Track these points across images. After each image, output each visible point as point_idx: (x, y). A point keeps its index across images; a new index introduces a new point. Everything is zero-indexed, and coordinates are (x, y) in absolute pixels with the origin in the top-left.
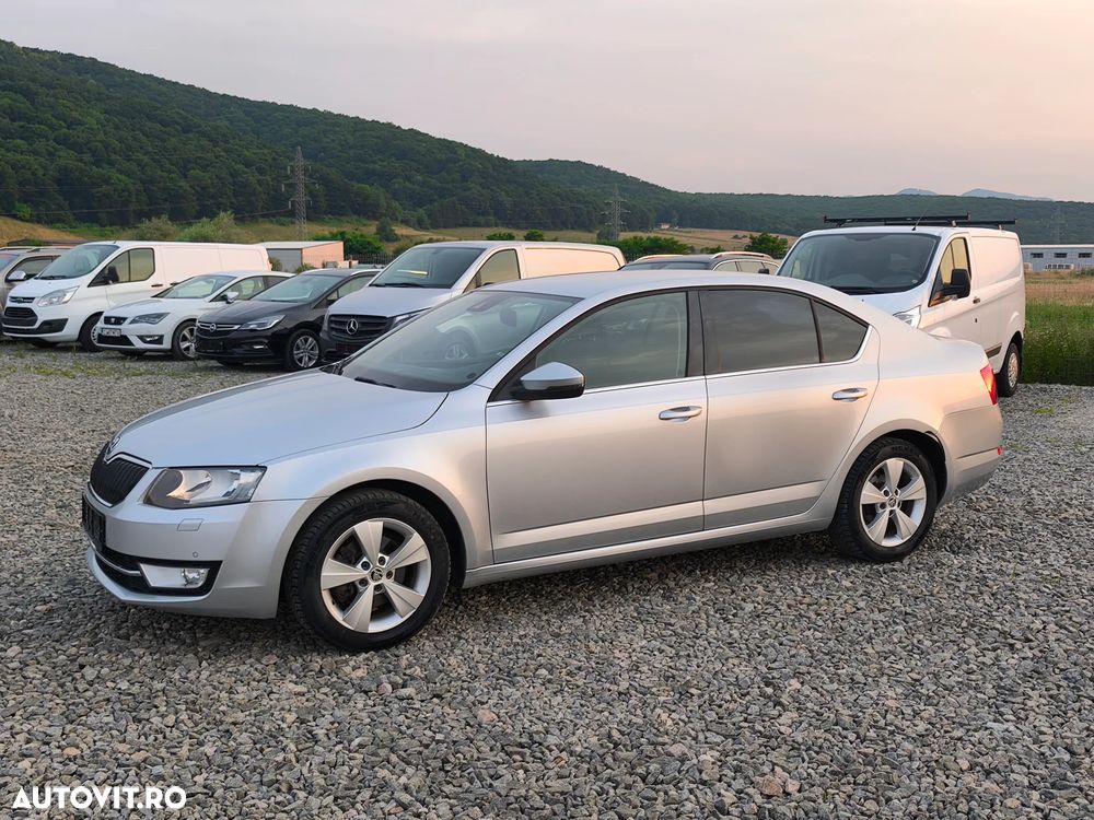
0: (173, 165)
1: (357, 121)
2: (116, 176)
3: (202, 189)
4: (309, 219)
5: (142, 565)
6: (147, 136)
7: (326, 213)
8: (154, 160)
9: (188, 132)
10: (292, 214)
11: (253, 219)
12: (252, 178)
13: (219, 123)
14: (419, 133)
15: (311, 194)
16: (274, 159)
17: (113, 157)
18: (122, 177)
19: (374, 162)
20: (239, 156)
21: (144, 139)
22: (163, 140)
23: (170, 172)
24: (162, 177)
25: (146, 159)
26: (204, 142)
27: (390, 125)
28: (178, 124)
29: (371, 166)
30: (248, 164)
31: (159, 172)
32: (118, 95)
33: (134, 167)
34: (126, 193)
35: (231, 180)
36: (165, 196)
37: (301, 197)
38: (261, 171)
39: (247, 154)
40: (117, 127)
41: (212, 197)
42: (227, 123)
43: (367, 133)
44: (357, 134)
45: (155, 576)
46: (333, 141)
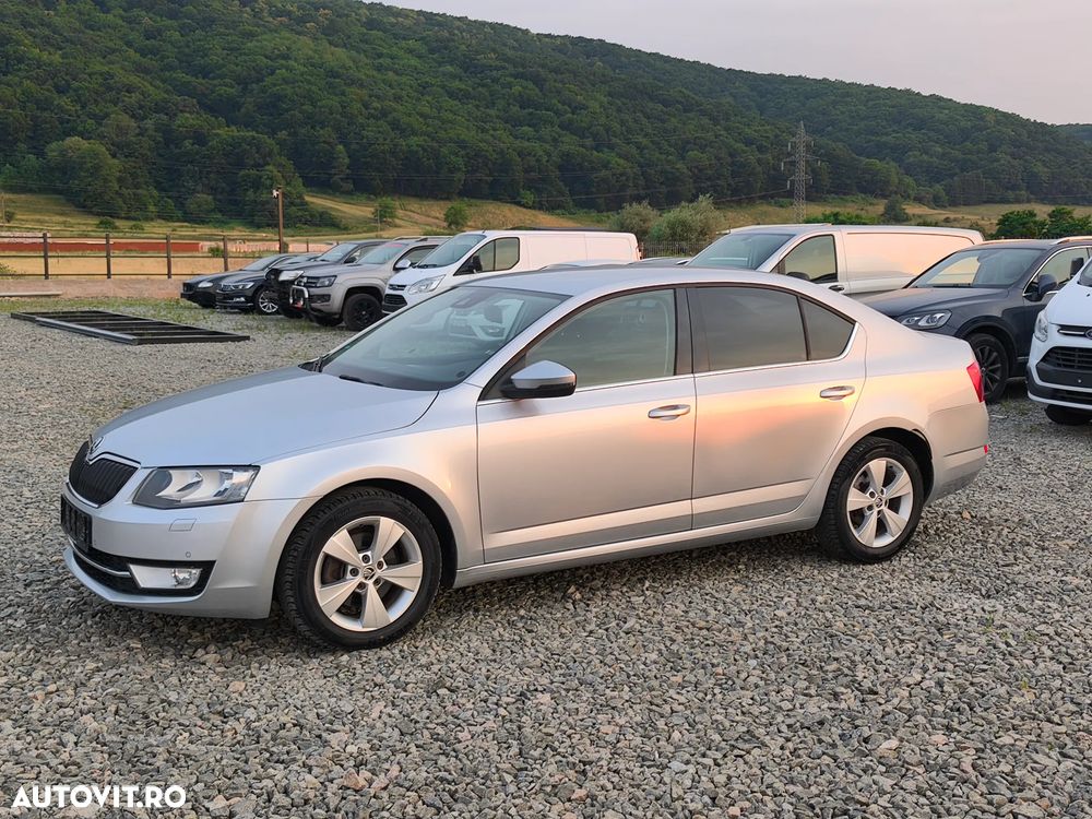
0: (670, 146)
1: (872, 90)
2: (615, 160)
3: (700, 171)
4: (810, 199)
6: (649, 118)
7: (829, 192)
8: (652, 142)
9: (690, 111)
10: (790, 194)
11: (751, 201)
12: (752, 157)
13: (724, 101)
14: (940, 99)
15: (815, 172)
16: (776, 136)
17: (614, 140)
18: (622, 161)
19: (887, 134)
20: (740, 134)
21: (644, 121)
22: (663, 121)
23: (668, 154)
24: (658, 159)
25: (645, 141)
26: (705, 121)
27: (908, 92)
28: (680, 103)
29: (884, 139)
30: (748, 142)
31: (657, 155)
32: (623, 76)
33: (634, 151)
34: (624, 178)
35: (729, 160)
36: (662, 180)
37: (801, 176)
38: (761, 149)
39: (749, 131)
40: (619, 110)
41: (709, 179)
42: (730, 99)
43: (882, 102)
44: (871, 103)
46: (842, 113)
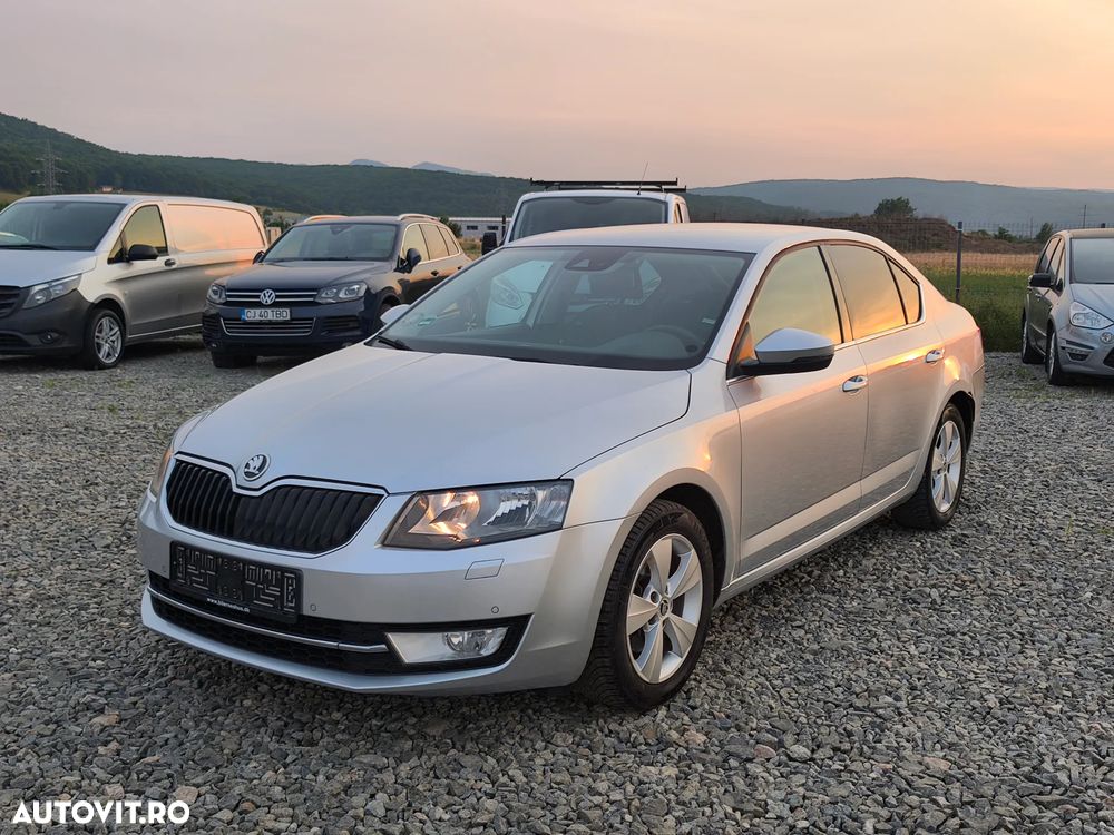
5: (389, 635)
45: (411, 648)
